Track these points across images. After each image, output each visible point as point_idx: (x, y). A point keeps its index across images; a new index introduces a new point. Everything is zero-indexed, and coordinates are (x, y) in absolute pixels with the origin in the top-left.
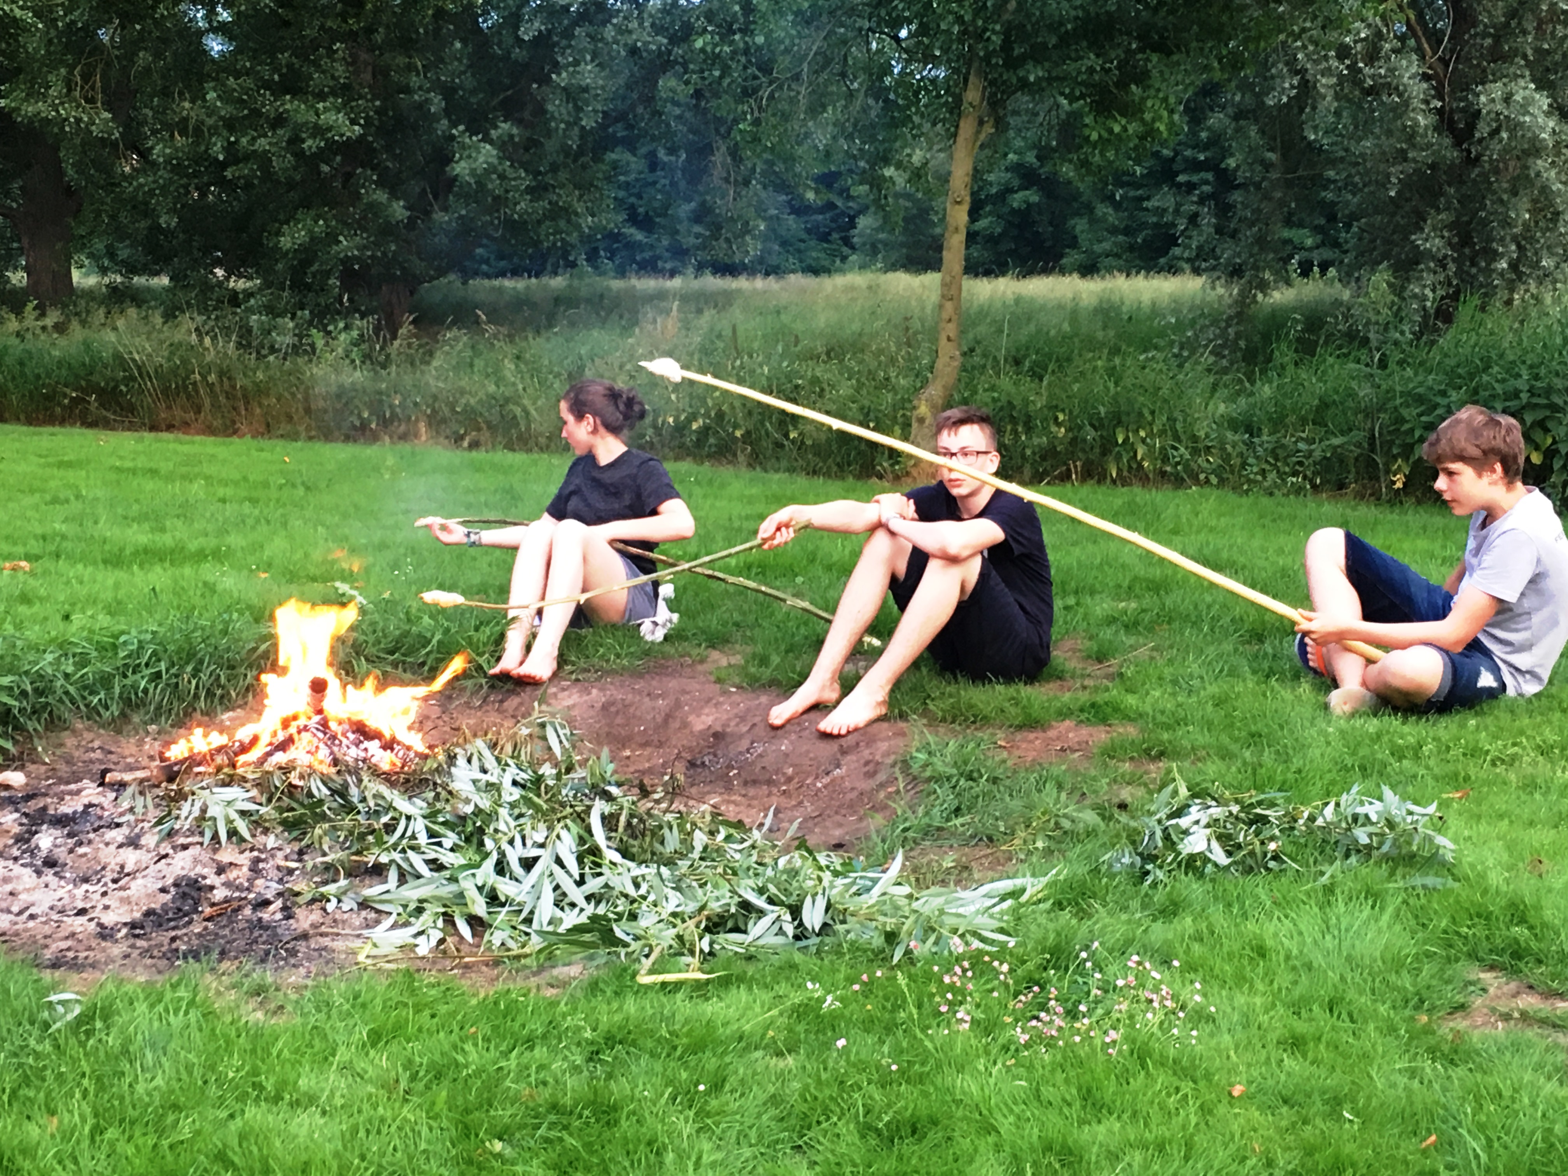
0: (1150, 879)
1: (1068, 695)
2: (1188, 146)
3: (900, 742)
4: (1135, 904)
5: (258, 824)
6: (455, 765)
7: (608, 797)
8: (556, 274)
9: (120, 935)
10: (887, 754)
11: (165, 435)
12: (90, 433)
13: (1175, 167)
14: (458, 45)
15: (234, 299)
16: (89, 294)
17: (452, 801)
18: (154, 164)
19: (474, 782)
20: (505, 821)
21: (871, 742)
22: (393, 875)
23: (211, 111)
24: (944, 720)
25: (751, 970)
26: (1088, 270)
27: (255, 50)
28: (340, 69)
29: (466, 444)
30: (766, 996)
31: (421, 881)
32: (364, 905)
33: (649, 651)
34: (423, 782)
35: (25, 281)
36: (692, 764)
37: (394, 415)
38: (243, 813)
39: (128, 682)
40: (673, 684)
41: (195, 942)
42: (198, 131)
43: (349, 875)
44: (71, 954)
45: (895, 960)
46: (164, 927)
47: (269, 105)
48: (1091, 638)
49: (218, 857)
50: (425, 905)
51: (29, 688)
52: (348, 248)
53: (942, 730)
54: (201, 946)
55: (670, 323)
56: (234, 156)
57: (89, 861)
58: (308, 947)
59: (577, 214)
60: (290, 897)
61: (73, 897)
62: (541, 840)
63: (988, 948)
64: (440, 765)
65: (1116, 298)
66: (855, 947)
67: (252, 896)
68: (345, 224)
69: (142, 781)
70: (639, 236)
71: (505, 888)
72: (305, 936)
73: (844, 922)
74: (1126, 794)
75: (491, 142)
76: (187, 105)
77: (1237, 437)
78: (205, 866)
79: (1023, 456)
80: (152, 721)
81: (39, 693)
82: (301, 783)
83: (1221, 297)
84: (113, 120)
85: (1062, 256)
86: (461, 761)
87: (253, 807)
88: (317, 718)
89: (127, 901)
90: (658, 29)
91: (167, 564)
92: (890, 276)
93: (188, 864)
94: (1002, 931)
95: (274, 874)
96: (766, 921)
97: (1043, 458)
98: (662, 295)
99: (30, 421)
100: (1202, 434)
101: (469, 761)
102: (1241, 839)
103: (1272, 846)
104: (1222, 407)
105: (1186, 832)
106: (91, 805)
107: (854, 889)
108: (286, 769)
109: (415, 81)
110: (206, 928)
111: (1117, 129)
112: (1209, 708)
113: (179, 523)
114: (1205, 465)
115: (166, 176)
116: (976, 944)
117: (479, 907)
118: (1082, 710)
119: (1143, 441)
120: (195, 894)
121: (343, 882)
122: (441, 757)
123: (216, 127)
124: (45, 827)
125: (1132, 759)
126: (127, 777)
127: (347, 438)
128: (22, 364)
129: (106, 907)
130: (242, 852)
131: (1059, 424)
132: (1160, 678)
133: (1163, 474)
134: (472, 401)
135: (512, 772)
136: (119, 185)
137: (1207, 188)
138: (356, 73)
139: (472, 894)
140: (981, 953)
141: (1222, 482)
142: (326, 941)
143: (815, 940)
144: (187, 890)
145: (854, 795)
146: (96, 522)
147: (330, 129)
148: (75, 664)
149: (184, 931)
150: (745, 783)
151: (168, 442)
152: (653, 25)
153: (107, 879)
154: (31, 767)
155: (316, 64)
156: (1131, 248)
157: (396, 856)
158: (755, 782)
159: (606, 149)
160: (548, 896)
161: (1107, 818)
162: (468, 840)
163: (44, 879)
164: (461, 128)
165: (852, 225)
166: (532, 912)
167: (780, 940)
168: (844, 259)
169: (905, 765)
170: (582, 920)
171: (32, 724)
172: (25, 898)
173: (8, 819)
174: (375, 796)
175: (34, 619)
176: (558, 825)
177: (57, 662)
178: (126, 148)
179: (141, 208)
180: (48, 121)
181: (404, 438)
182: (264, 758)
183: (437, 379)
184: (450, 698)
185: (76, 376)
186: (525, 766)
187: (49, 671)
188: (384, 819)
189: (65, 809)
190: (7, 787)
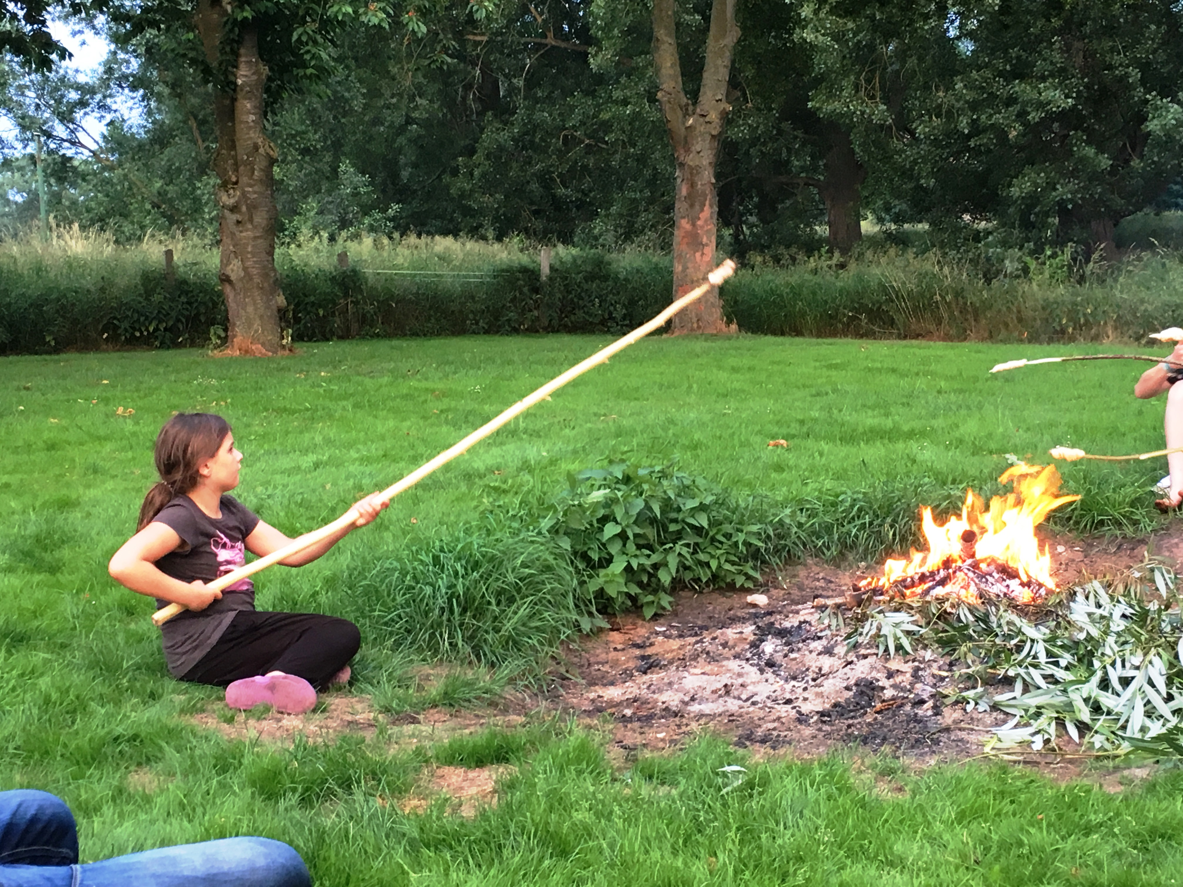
5: (919, 641)
6: (1074, 601)
9: (812, 721)
11: (912, 342)
12: (858, 342)
14: (1153, 27)
15: (977, 237)
16: (872, 240)
17: (1070, 629)
18: (917, 140)
19: (1090, 615)
20: (1111, 646)
22: (1019, 686)
23: (959, 97)
27: (992, 49)
28: (1057, 57)
31: (1040, 691)
32: (995, 708)
34: (1049, 613)
35: (827, 232)
37: (1087, 321)
38: (908, 633)
39: (844, 530)
41: (865, 729)
42: (949, 114)
43: (985, 683)
44: (775, 733)
46: (846, 716)
47: (1002, 89)
49: (888, 665)
50: (1043, 710)
51: (772, 534)
52: (1063, 193)
54: (869, 732)
56: (976, 129)
57: (798, 664)
58: (949, 738)
60: (939, 698)
61: (783, 689)
62: (1137, 664)
64: (1061, 601)
67: (912, 696)
68: (1061, 175)
69: (838, 606)
71: (1107, 700)
72: (947, 730)
75: (1178, 102)
76: (941, 94)
78: (879, 671)
80: (862, 559)
81: (780, 537)
82: (954, 611)
84: (888, 110)
86: (1080, 598)
87: (915, 628)
88: (970, 561)
89: (820, 695)
91: (886, 441)
93: (867, 670)
95: (930, 680)
99: (819, 335)
101: (1087, 598)
106: (805, 622)
108: (941, 601)
109: (1117, 59)
110: (876, 719)
113: (901, 410)
115: (926, 148)
117: (1085, 715)
120: (870, 693)
121: (980, 689)
122: (1063, 596)
123: (963, 110)
124: (770, 637)
126: (830, 602)
127: (1050, 340)
128: (814, 293)
129: (805, 699)
130: (906, 662)
134: (1150, 308)
135: (1122, 608)
136: (892, 157)
138: (1069, 58)
139: (1079, 704)
142: (963, 735)
144: (864, 689)
146: (840, 411)
147: (1049, 103)
148: (808, 517)
149: (859, 720)
151: (913, 347)
153: (809, 678)
154: (774, 592)
155: (1039, 53)
157: (1022, 671)
160: (1140, 708)
162: (1080, 660)
163: (765, 675)
164: (1154, 93)
166: (1127, 721)
170: (1164, 731)
171: (774, 560)
172: (751, 689)
173: (749, 630)
174: (1008, 623)
175: (783, 483)
176: (1153, 651)
177: (793, 514)
178: (898, 130)
179: (907, 174)
180: (842, 115)
181: (1096, 338)
182: (927, 592)
183: (1121, 292)
184: (1091, 546)
185: (852, 301)
186: (1134, 602)
187: (787, 521)
188: (1015, 641)
189: (787, 624)
190: (755, 606)
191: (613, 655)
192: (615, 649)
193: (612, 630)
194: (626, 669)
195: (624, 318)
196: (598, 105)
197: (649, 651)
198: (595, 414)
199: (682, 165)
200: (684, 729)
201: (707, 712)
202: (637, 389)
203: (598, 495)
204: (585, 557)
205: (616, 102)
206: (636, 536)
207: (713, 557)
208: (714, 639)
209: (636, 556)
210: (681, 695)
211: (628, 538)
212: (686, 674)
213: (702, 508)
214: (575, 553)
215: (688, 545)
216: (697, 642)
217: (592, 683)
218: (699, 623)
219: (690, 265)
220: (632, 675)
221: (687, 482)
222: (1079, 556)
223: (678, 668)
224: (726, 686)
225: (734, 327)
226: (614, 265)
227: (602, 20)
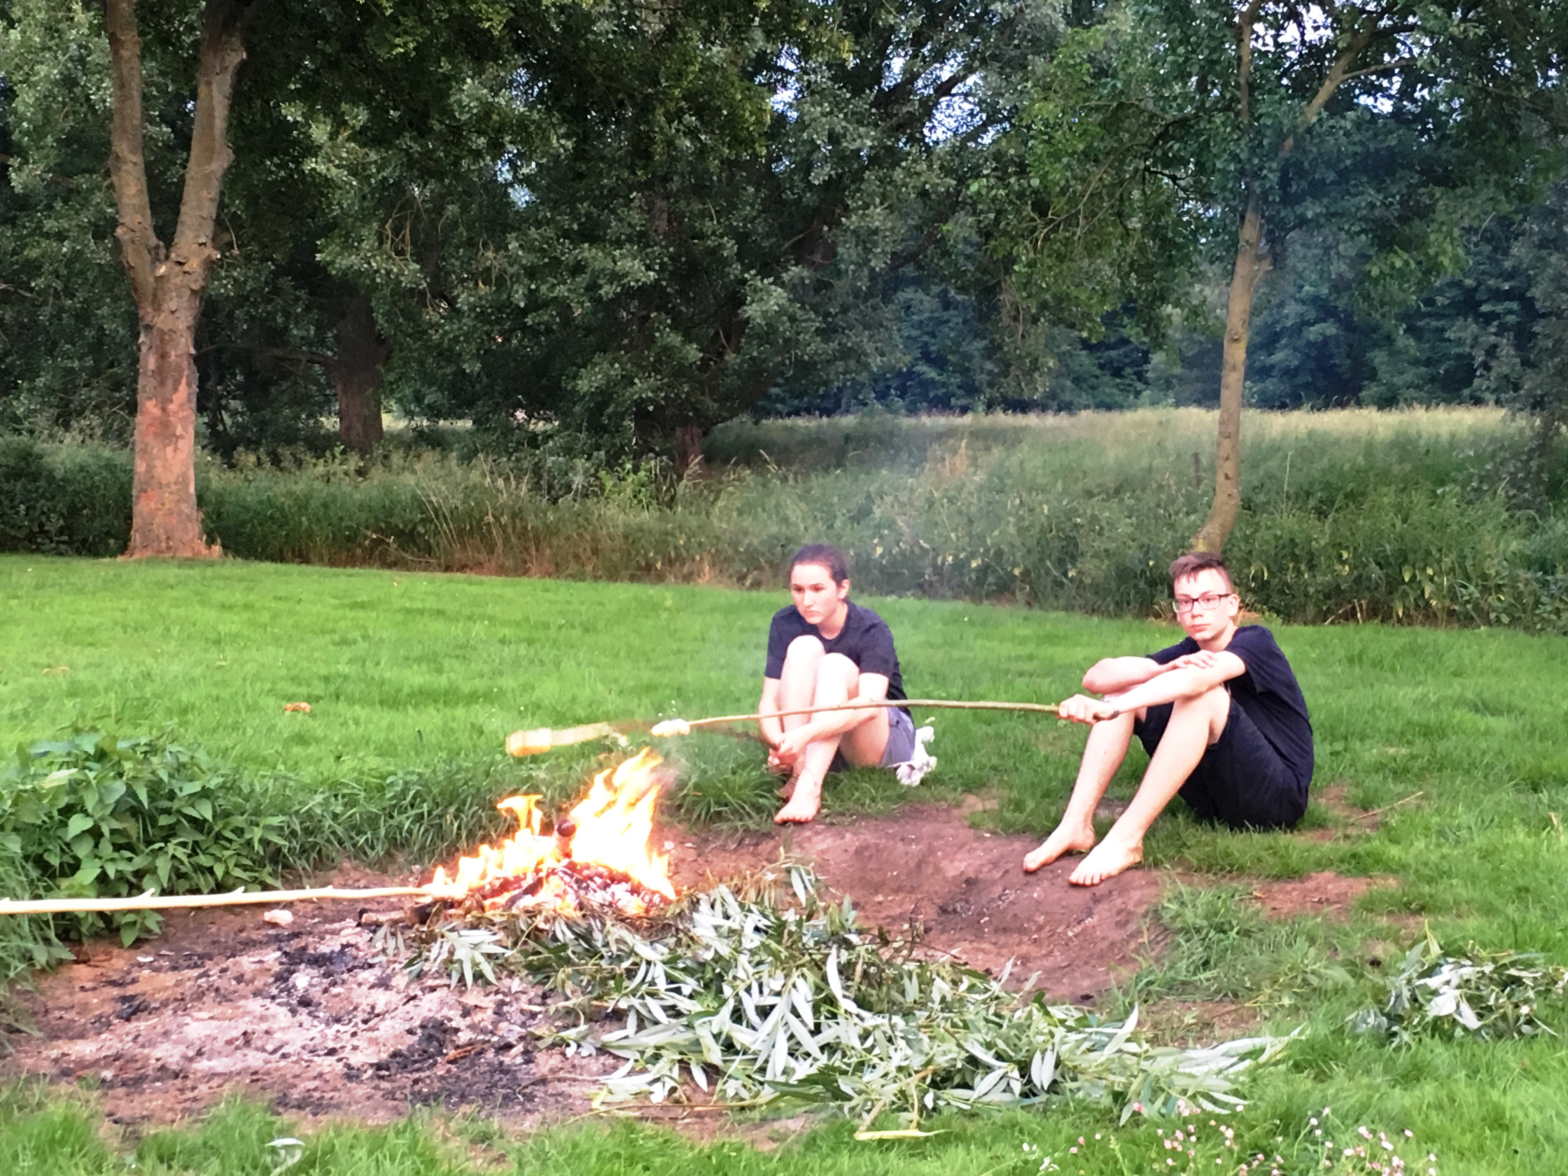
0: (1396, 1041)
1: (1328, 844)
2: (1492, 276)
3: (1152, 891)
4: (1378, 1068)
5: (503, 966)
6: (697, 911)
7: (849, 946)
8: (847, 411)
9: (365, 1076)
10: (1139, 903)
11: (459, 576)
12: (387, 573)
13: (1479, 296)
14: (751, 190)
15: (534, 441)
16: (397, 439)
17: (693, 946)
18: (458, 311)
19: (716, 928)
20: (744, 967)
21: (1124, 890)
22: (632, 1021)
23: (513, 260)
24: (1198, 870)
25: (971, 1127)
26: (1387, 402)
27: (556, 202)
28: (636, 217)
29: (748, 583)
30: (984, 1157)
31: (659, 1027)
32: (603, 1050)
33: (904, 795)
34: (666, 928)
35: (338, 426)
36: (943, 910)
37: (678, 555)
38: (489, 956)
39: (393, 822)
40: (927, 828)
41: (437, 1085)
42: (501, 280)
43: (589, 1020)
44: (317, 1095)
45: (1122, 1122)
46: (409, 1069)
47: (569, 253)
48: (1357, 785)
49: (463, 999)
50: (663, 1052)
51: (298, 828)
52: (642, 390)
53: (1196, 878)
54: (442, 1089)
55: (958, 460)
56: (535, 303)
57: (342, 1001)
58: (545, 1092)
59: (866, 355)
60: (531, 1041)
61: (325, 1037)
62: (777, 988)
63: (1218, 1110)
64: (682, 911)
65: (1413, 431)
66: (1084, 1108)
67: (495, 1039)
68: (640, 367)
69: (394, 923)
70: (931, 373)
71: (741, 1036)
72: (543, 1081)
73: (1074, 1079)
74: (1379, 951)
75: (782, 285)
76: (490, 254)
77: (1529, 575)
78: (451, 1008)
79: (1306, 595)
80: (416, 861)
81: (308, 832)
82: (546, 927)
83: (1521, 431)
84: (421, 270)
85: (1360, 389)
86: (704, 907)
87: (499, 950)
88: (565, 861)
89: (374, 1041)
90: (946, 170)
91: (440, 706)
92: (1182, 410)
93: (435, 1006)
94: (1236, 1093)
95: (518, 1018)
96: (993, 1077)
97: (1328, 597)
98: (951, 432)
99: (333, 563)
100: (1492, 572)
101: (712, 907)
102: (1491, 1002)
103: (1525, 1010)
104: (1514, 545)
105: (1435, 993)
106: (348, 945)
107: (1087, 1045)
108: (532, 914)
109: (709, 225)
110: (449, 1071)
111: (1398, 264)
112: (1475, 859)
113: (456, 664)
114: (1496, 604)
115: (470, 323)
116: (1209, 1106)
117: (715, 1056)
118: (1342, 861)
119: (1431, 579)
120: (440, 1036)
121: (583, 1027)
122: (685, 904)
123: (518, 275)
124: (303, 966)
125: (1390, 913)
126: (382, 918)
127: (633, 578)
128: (325, 505)
129: (355, 1048)
130: (487, 995)
131: (1343, 563)
132: (1427, 828)
133: (1451, 613)
134: (755, 542)
135: (755, 919)
136: (425, 332)
137: (1511, 319)
138: (651, 220)
139: (708, 1042)
140: (1210, 1115)
141: (1514, 621)
142: (563, 1087)
143: (1043, 1097)
144: (433, 1032)
145: (1104, 945)
146: (378, 664)
147: (625, 275)
148: (345, 805)
149: (428, 1073)
150: (996, 931)
151: (459, 582)
152: (942, 167)
153: (358, 1020)
154: (300, 905)
155: (613, 211)
156: (1433, 379)
157: (636, 1002)
158: (1005, 930)
159: (895, 291)
160: (783, 1046)
161: (1358, 976)
162: (707, 986)
163: (299, 1018)
164: (753, 272)
165: (1147, 361)
166: (766, 1061)
167: (1007, 1097)
168: (1137, 394)
169: (1156, 915)
170: (814, 1070)
171: (300, 864)
172: (279, 1036)
173: (272, 957)
174: (618, 941)
175: (309, 760)
176: (795, 973)
177: (326, 803)
178: (434, 297)
179: (447, 354)
180: (360, 273)
181: (688, 578)
182: (513, 901)
183: (721, 520)
184: (706, 841)
185: (377, 519)
186: (768, 912)
187: (318, 811)
188: (626, 964)
189: (324, 949)
190: (274, 925)
191: (80, 996)
192: (82, 988)
193: (76, 962)
194: (100, 1017)
195: (61, 531)
196: (21, 238)
197: (130, 990)
198: (35, 665)
199: (149, 327)
200: (190, 1095)
201: (220, 1069)
202: (91, 631)
203: (60, 777)
204: (40, 863)
205: (47, 236)
206: (113, 832)
207: (218, 859)
208: (224, 971)
209: (113, 860)
210: (182, 1048)
211: (101, 835)
212: (188, 1020)
213: (205, 794)
214: (26, 858)
215: (184, 845)
216: (200, 976)
217: (54, 1035)
218: (200, 950)
219: (158, 463)
220: (109, 1024)
221: (184, 759)
222: (691, 855)
223: (175, 1012)
224: (245, 1034)
225: (217, 549)
226: (47, 459)
227: (30, 121)
